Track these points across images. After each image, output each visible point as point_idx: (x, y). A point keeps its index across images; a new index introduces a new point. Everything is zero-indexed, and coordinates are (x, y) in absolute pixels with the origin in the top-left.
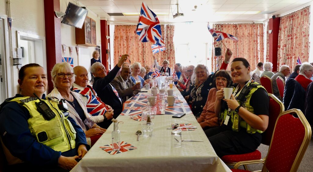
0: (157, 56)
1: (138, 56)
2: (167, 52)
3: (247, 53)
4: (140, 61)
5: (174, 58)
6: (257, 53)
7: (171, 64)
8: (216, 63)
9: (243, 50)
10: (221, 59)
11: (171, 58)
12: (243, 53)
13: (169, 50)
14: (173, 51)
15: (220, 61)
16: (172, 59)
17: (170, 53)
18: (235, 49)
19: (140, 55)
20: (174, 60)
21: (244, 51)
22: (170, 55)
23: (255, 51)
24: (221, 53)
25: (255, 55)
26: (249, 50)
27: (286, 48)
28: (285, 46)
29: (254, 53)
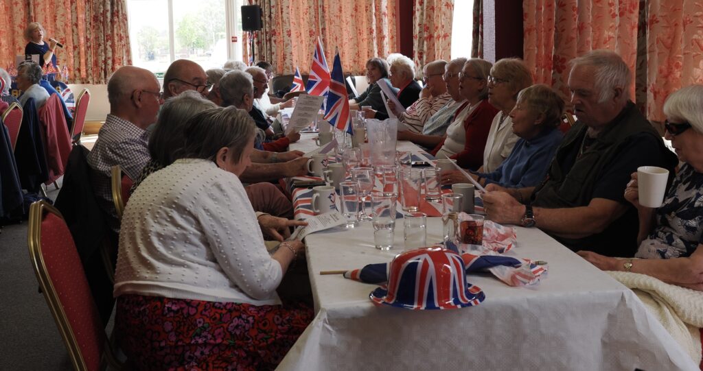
0: (73, 31)
1: (13, 32)
2: (102, 19)
3: (349, 19)
4: (17, 47)
5: (127, 37)
6: (380, 21)
7: (117, 56)
8: (255, 52)
9: (337, 13)
10: (270, 40)
11: (116, 38)
12: (337, 21)
13: (109, 15)
14: (121, 15)
15: (268, 45)
16: (121, 40)
17: (112, 22)
18: (312, 10)
19: (17, 28)
20: (128, 43)
21: (343, 14)
22: (112, 31)
23: (371, 16)
24: (261, 21)
25: (374, 27)
26: (356, 10)
27: (422, 9)
28: (421, 3)
29: (370, 21)
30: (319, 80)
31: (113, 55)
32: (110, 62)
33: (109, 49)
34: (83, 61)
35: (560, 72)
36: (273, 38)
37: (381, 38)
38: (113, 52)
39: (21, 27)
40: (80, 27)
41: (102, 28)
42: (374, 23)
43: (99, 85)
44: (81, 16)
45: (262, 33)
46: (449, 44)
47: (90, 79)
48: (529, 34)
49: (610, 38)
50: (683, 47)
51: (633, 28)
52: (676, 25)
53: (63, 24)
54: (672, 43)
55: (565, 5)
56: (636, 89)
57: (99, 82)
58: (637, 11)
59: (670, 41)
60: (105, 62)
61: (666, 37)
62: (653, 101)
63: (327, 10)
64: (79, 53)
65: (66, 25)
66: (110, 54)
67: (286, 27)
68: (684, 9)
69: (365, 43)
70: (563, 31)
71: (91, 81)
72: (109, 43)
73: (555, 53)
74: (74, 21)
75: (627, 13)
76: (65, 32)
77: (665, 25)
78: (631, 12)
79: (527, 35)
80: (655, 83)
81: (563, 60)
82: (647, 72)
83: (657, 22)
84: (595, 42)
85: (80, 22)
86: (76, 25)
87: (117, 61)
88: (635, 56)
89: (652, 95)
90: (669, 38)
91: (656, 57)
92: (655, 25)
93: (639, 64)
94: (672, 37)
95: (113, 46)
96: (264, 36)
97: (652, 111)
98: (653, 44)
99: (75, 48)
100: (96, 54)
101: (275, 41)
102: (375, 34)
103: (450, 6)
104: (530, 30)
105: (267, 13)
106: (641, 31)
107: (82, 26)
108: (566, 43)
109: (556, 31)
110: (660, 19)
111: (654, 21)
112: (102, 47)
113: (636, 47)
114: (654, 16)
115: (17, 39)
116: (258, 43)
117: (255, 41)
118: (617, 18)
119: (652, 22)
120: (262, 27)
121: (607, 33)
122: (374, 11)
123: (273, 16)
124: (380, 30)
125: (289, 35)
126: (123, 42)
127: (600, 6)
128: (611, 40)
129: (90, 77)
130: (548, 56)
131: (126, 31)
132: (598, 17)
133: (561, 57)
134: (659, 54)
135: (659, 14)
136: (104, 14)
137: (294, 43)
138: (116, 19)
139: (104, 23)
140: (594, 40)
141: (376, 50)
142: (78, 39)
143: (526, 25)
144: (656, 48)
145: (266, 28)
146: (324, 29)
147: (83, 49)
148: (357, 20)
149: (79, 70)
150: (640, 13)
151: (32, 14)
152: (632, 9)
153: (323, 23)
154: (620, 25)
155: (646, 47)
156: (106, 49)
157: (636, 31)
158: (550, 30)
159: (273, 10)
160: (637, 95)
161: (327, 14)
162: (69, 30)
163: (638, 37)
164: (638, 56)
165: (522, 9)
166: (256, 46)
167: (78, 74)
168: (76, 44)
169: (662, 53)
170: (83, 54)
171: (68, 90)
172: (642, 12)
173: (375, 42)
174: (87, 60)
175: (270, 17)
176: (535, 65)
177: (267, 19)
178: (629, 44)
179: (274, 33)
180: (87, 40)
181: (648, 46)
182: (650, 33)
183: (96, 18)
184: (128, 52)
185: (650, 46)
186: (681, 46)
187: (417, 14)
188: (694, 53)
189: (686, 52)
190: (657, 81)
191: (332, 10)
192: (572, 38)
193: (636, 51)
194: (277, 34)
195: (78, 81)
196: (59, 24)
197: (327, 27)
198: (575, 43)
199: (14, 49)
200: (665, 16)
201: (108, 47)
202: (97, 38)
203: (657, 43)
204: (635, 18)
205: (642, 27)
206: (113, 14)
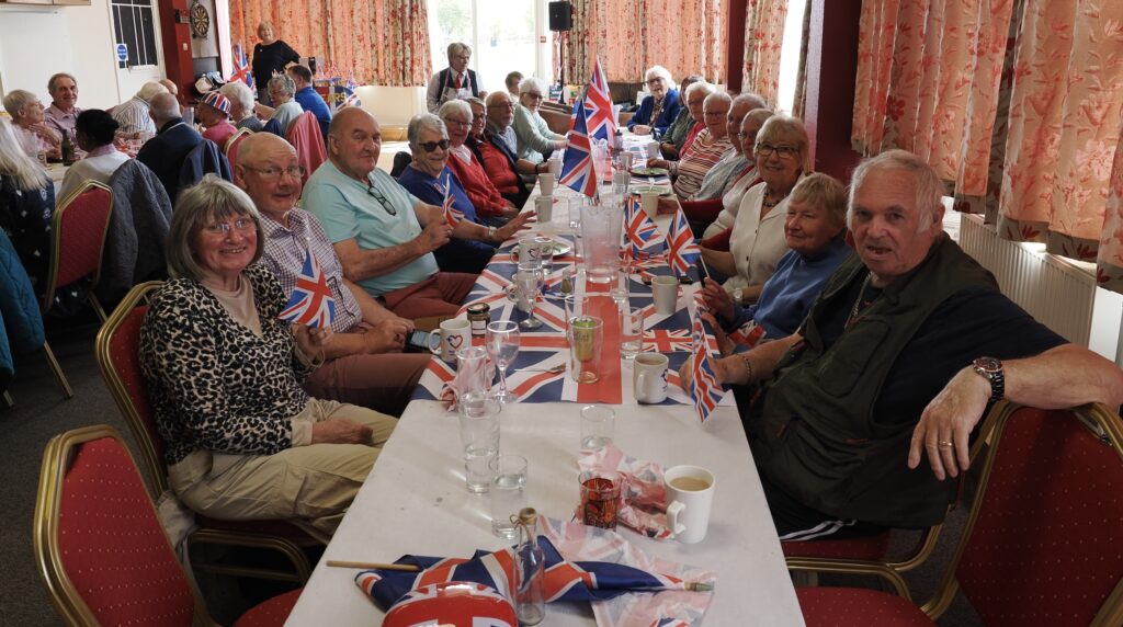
0: (371, 28)
1: (310, 27)
2: (400, 15)
3: (675, 18)
4: (314, 44)
5: (427, 35)
6: (710, 21)
7: (415, 56)
8: (565, 55)
9: (661, 10)
10: (583, 41)
11: (415, 37)
12: (661, 20)
13: (407, 10)
14: (420, 10)
15: (580, 47)
16: (420, 38)
17: (411, 18)
18: (632, 7)
19: (314, 24)
20: (428, 42)
21: (668, 11)
22: (411, 29)
23: (700, 15)
24: (572, 20)
25: (703, 28)
26: (683, 8)
27: (755, 11)
28: (754, 4)
29: (699, 20)
30: (596, 109)
31: (412, 55)
32: (408, 63)
33: (408, 48)
34: (381, 60)
35: (896, 119)
36: (586, 40)
37: (711, 41)
38: (412, 51)
39: (317, 22)
40: (378, 23)
41: (400, 25)
42: (704, 23)
43: (397, 88)
44: (380, 11)
45: (574, 34)
46: (779, 57)
47: (388, 80)
48: (865, 61)
49: (965, 82)
50: (1064, 115)
51: (995, 75)
52: (1057, 79)
53: (360, 19)
54: (1049, 106)
55: (909, 28)
56: (990, 164)
57: (397, 85)
58: (1003, 50)
59: (1045, 103)
60: (403, 63)
61: (1039, 97)
62: (1010, 189)
63: (649, 7)
64: (377, 52)
65: (363, 21)
66: (408, 54)
67: (601, 27)
68: (1071, 60)
69: (693, 46)
70: (904, 63)
71: (389, 84)
72: (408, 42)
73: (891, 92)
74: (372, 16)
75: (989, 53)
76: (362, 28)
77: (1040, 79)
78: (995, 51)
79: (861, 61)
80: (1015, 163)
81: (901, 104)
82: (1007, 145)
83: (1029, 73)
84: (943, 86)
85: (378, 18)
86: (374, 21)
87: (416, 62)
88: (994, 114)
89: (1010, 179)
90: (1043, 99)
91: (1021, 125)
92: (1025, 77)
93: (998, 128)
94: (1049, 97)
95: (411, 45)
96: (575, 37)
97: (1007, 202)
98: (1019, 105)
99: (372, 46)
100: (395, 54)
101: (588, 43)
102: (703, 36)
103: (782, 10)
104: (866, 56)
105: (580, 10)
106: (1006, 81)
107: (380, 21)
108: (907, 81)
109: (895, 64)
110: (1033, 69)
111: (1025, 72)
112: (400, 46)
113: (996, 102)
114: (1026, 63)
115: (313, 36)
116: (569, 44)
117: (566, 42)
118: (975, 57)
119: (1020, 74)
120: (572, 26)
121: (960, 75)
122: (704, 9)
123: (586, 13)
124: (710, 32)
125: (605, 36)
126: (422, 41)
127: (955, 35)
128: (966, 85)
129: (388, 79)
130: (882, 94)
131: (425, 29)
132: (950, 52)
133: (898, 99)
134: (1026, 120)
135: (1033, 62)
136: (402, 9)
137: (609, 45)
138: (415, 15)
139: (402, 19)
140: (941, 84)
141: (704, 56)
142: (377, 37)
143: (861, 48)
144: (1024, 114)
145: (577, 27)
146: (644, 29)
147: (381, 48)
148: (684, 20)
149: (377, 71)
150: (1007, 54)
151: (329, 8)
152: (997, 46)
153: (644, 22)
154: (977, 68)
155: (1008, 107)
156: (404, 48)
157: (999, 77)
158: (889, 60)
159: (587, 7)
160: (990, 172)
161: (649, 11)
162: (366, 26)
163: (1001, 90)
164: (998, 116)
165: (857, 27)
166: (566, 47)
167: (376, 75)
168: (374, 42)
169: (1031, 120)
170: (381, 52)
171: (355, 96)
172: (1010, 54)
173: (703, 46)
174: (384, 60)
175: (583, 14)
176: (868, 102)
177: (580, 17)
178: (987, 97)
179: (587, 34)
180: (385, 38)
181: (1011, 108)
182: (1016, 87)
183: (394, 14)
184: (428, 51)
185: (1014, 109)
186: (1062, 112)
187: (750, 16)
188: (1080, 128)
189: (1068, 123)
190: (1018, 162)
191: (655, 6)
192: (916, 74)
193: (996, 108)
194: (591, 34)
195: (376, 83)
196: (356, 20)
197: (648, 28)
198: (919, 81)
199: (311, 47)
200: (1043, 65)
201: (407, 46)
202: (395, 36)
203: (1026, 105)
204: (1000, 61)
205: (1008, 75)
206: (412, 9)
